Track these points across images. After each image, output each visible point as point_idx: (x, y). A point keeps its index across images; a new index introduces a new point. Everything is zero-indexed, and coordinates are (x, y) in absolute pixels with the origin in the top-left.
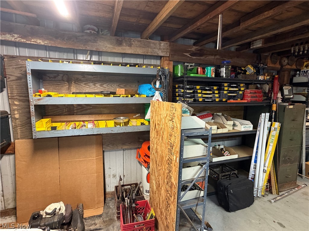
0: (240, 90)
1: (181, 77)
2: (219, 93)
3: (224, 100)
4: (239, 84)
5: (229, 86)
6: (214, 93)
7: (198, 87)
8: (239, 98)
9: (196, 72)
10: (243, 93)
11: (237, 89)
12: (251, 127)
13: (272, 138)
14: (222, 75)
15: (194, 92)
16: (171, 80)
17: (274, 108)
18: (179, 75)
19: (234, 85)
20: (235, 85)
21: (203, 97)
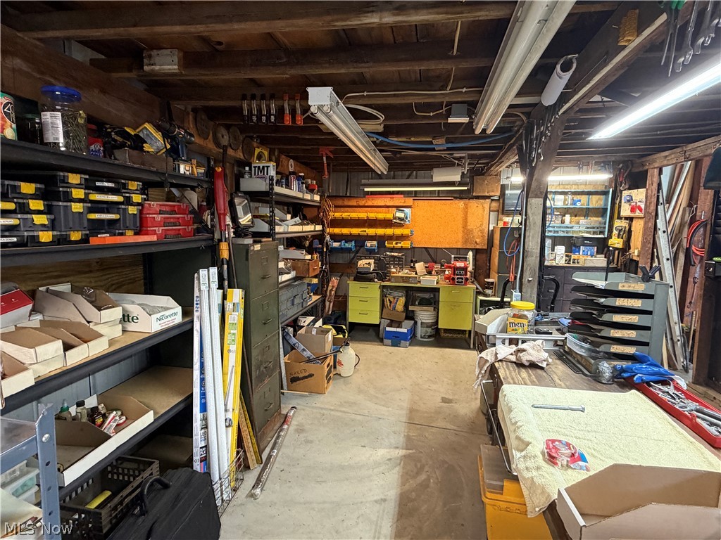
0: (128, 201)
2: (48, 211)
3: (75, 236)
4: (123, 181)
5: (89, 186)
6: (23, 209)
8: (128, 228)
10: (141, 212)
11: (120, 199)
12: (176, 314)
13: (232, 331)
17: (225, 254)
19: (106, 184)
20: (110, 185)
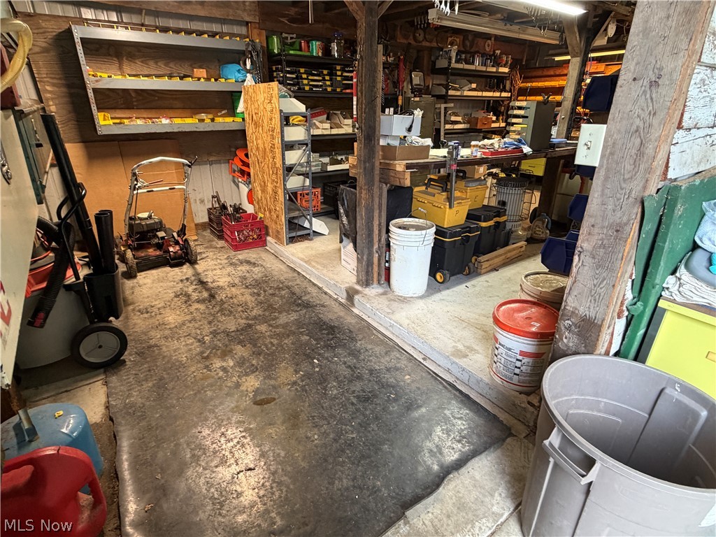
1: (279, 54)
2: (331, 80)
3: (338, 89)
5: (343, 70)
6: (324, 79)
7: (302, 70)
9: (298, 48)
14: (333, 53)
15: (297, 78)
16: (266, 60)
17: (400, 102)
18: (276, 51)
20: (349, 69)
21: (311, 85)
